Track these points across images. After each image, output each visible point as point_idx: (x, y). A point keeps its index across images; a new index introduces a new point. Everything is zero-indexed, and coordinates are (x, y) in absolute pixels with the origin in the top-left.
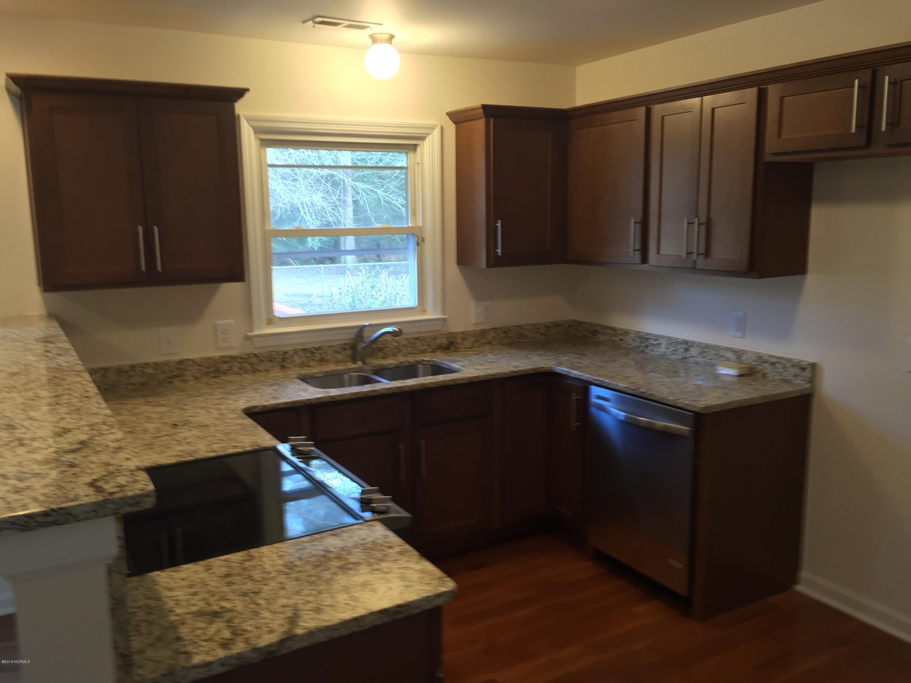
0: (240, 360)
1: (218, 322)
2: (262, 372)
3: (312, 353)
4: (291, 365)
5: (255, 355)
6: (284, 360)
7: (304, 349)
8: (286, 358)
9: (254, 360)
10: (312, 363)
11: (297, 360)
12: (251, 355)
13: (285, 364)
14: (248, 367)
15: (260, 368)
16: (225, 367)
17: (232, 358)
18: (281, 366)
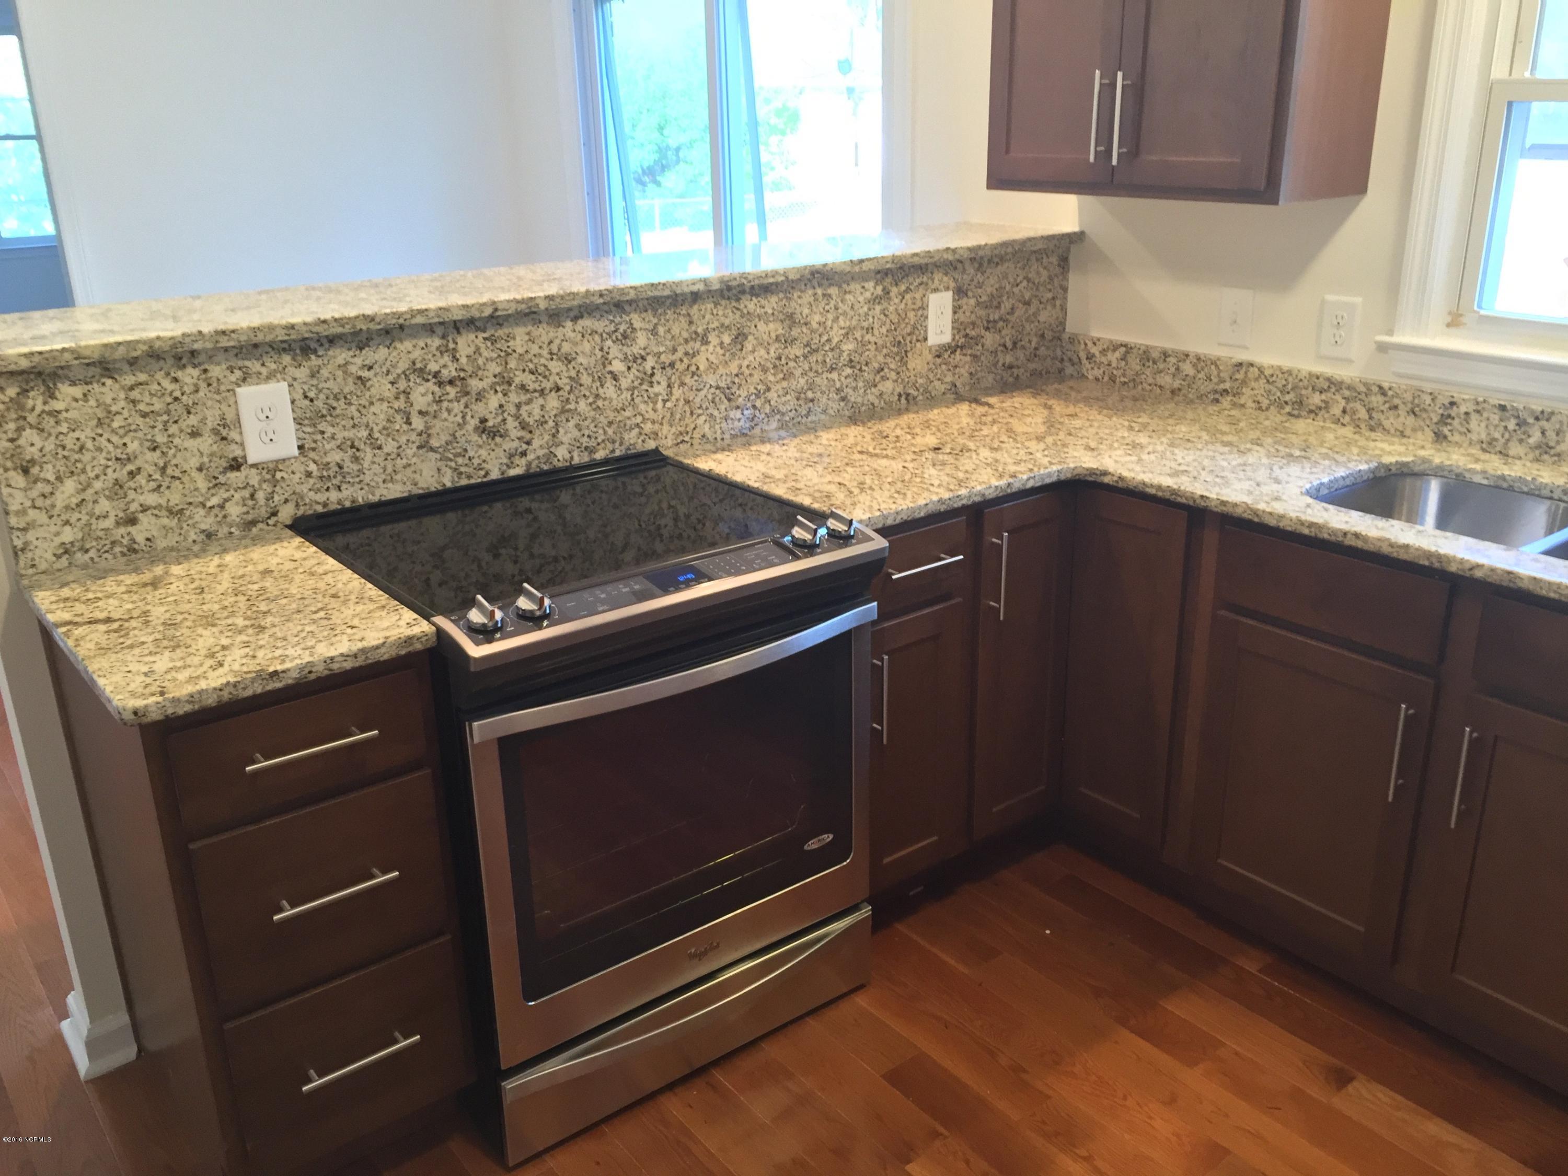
0: (1347, 393)
1: (1330, 297)
2: (1389, 432)
3: (1521, 423)
4: (1457, 437)
5: (1382, 391)
6: (1445, 419)
7: (1503, 408)
8: (1449, 416)
9: (1376, 400)
10: (1515, 449)
11: (1478, 428)
12: (1375, 389)
13: (1446, 430)
14: (1363, 414)
15: (1387, 424)
16: (1316, 399)
17: (1334, 385)
18: (1435, 433)
